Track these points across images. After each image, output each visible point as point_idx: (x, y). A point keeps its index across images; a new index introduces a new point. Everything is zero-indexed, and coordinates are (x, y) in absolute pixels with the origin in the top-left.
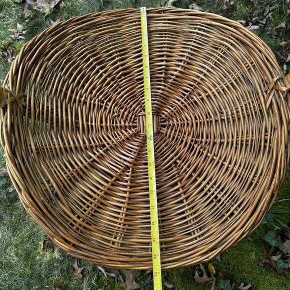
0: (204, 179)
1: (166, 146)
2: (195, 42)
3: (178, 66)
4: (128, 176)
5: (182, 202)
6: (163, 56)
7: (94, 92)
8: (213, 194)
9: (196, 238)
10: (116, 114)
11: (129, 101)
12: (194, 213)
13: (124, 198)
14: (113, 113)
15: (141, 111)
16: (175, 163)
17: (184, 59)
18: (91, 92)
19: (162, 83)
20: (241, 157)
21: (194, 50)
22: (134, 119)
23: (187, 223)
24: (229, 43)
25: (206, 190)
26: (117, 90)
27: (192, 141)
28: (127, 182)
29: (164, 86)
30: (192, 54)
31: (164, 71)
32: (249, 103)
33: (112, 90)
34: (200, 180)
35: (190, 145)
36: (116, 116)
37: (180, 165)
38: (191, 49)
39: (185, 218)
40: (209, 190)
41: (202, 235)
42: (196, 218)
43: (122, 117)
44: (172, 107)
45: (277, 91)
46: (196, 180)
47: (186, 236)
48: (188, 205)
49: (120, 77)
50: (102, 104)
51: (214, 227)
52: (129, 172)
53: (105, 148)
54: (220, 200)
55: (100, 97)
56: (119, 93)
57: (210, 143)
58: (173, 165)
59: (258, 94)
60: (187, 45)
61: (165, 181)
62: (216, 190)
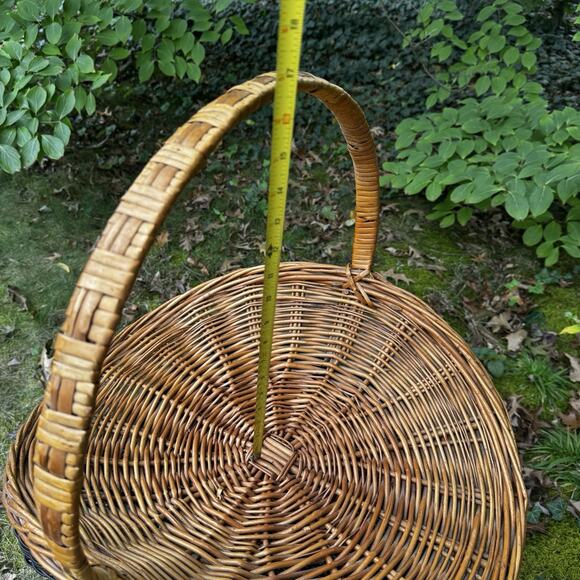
0: (407, 438)
1: (324, 454)
2: (210, 328)
3: (221, 366)
4: (336, 538)
5: (423, 487)
6: (188, 375)
7: (158, 496)
8: (434, 439)
9: (487, 501)
10: (219, 491)
11: (214, 459)
12: (449, 481)
13: (371, 563)
14: (215, 493)
15: (244, 453)
16: (358, 459)
17: (218, 353)
18: (154, 501)
19: (225, 400)
20: (404, 373)
21: (220, 335)
22: (250, 470)
23: (459, 500)
24: (252, 294)
25: (423, 445)
26: (182, 465)
27: (341, 417)
28: (345, 544)
29: (231, 400)
30: (222, 341)
31: (210, 387)
32: (345, 320)
33: (176, 470)
34: (404, 443)
35: (345, 423)
36: (222, 493)
37: (366, 456)
38: (215, 337)
39: (450, 498)
40: (427, 441)
41: (486, 489)
42: (458, 482)
43: (232, 484)
44: (271, 409)
45: (361, 281)
46: (401, 449)
47: (478, 512)
48: (433, 480)
49: (165, 448)
50: (186, 499)
51: (482, 466)
52: (330, 533)
53: (265, 543)
54: (448, 435)
55: (173, 493)
56: (190, 464)
57: (358, 398)
58: (360, 465)
59: (343, 303)
60: (204, 338)
61: (377, 492)
62: (431, 432)
